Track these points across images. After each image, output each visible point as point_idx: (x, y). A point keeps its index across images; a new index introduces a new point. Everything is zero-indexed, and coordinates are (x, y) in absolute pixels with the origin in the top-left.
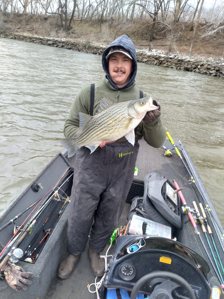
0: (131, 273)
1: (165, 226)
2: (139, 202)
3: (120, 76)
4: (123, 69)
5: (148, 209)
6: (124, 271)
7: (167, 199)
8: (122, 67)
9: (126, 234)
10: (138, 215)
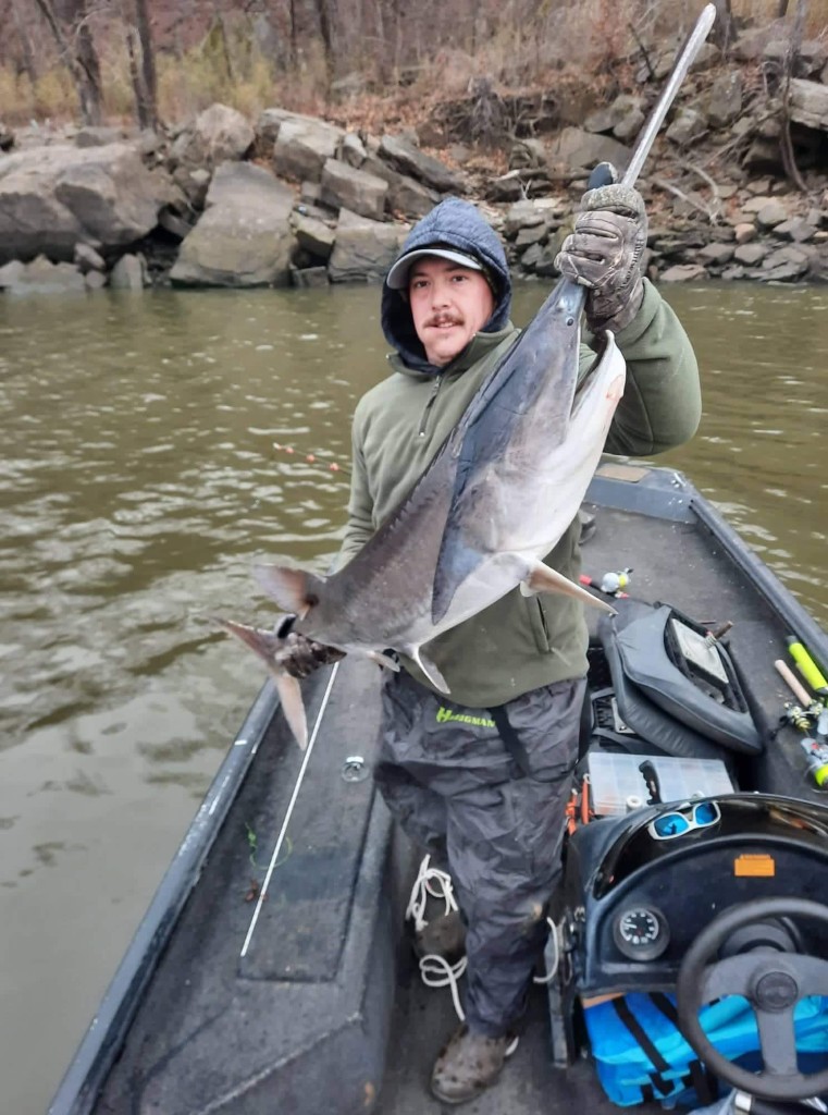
0: (651, 933)
1: (700, 763)
2: (598, 707)
3: (446, 336)
4: (453, 312)
5: (639, 719)
6: (631, 931)
7: (693, 671)
8: (448, 303)
9: (590, 820)
10: (609, 751)
